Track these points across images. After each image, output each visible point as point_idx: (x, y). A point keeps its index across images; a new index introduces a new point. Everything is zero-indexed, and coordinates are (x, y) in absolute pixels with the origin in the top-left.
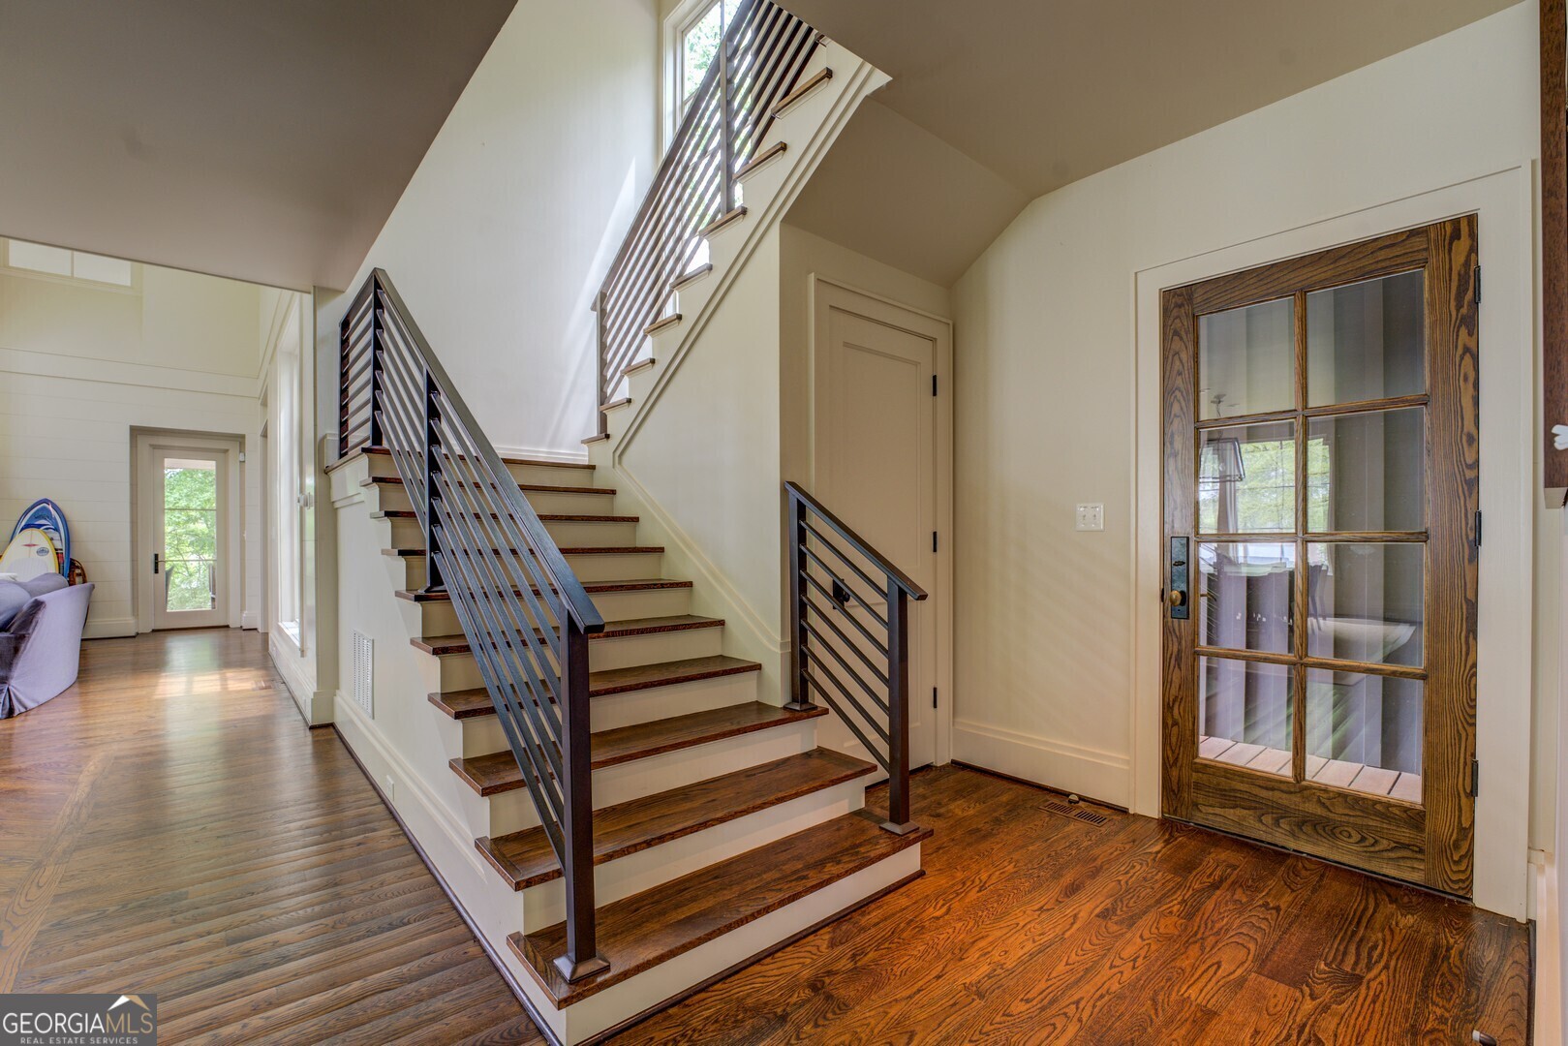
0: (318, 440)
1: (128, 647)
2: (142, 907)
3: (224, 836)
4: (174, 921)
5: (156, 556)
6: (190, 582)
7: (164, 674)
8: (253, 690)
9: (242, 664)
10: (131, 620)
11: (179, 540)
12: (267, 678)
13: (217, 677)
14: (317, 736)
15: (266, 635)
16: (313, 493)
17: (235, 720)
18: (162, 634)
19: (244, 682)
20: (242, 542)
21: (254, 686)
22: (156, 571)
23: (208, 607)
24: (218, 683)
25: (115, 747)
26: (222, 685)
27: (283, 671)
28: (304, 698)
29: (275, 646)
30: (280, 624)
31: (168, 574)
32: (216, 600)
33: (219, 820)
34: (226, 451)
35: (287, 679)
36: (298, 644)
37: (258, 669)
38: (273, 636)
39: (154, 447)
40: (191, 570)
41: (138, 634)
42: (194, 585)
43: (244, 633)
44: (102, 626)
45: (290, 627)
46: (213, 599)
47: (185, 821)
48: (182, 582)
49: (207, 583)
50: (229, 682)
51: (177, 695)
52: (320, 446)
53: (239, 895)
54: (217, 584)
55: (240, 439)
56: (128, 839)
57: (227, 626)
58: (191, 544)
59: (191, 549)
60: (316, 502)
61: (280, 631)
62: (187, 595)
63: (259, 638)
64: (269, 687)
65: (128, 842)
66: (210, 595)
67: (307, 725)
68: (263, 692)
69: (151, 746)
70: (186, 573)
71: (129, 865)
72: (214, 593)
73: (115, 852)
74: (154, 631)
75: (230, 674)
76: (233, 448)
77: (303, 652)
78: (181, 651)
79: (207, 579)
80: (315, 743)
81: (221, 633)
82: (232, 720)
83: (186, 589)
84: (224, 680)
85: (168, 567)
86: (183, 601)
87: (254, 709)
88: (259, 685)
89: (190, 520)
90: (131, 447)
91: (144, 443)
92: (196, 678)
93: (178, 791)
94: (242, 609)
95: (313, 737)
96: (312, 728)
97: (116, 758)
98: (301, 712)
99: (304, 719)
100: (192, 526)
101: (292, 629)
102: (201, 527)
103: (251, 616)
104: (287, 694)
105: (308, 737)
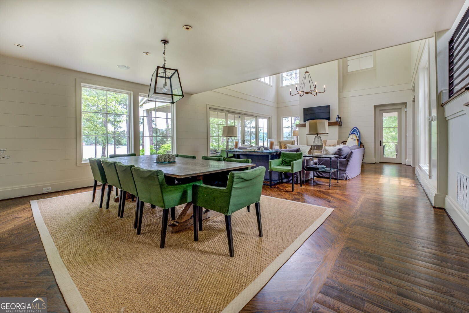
0: (438, 93)
1: (373, 166)
2: (370, 256)
3: (398, 241)
4: (379, 269)
5: (381, 141)
6: (390, 150)
7: (382, 176)
8: (410, 186)
9: (406, 177)
10: (374, 159)
11: (387, 138)
12: (415, 183)
13: (398, 179)
14: (437, 212)
15: (414, 169)
16: (436, 115)
17: (404, 196)
18: (382, 164)
19: (406, 183)
20: (406, 137)
21: (410, 185)
22: (381, 146)
23: (395, 157)
24: (398, 181)
25: (368, 195)
26: (399, 182)
27: (421, 182)
28: (430, 195)
29: (418, 172)
30: (420, 165)
31: (384, 147)
32: (398, 155)
33: (397, 234)
34: (401, 108)
35: (423, 185)
36: (428, 173)
37: (411, 179)
38: (417, 168)
39: (380, 110)
40: (391, 146)
41: (376, 163)
42: (391, 150)
43: (406, 166)
44: (367, 159)
45: (424, 166)
46: (397, 155)
47: (385, 229)
48: (388, 149)
49: (395, 150)
50: (402, 182)
51: (385, 183)
52: (439, 96)
53: (403, 272)
54: (398, 150)
55: (405, 104)
56: (368, 227)
57: (401, 163)
58: (391, 138)
59: (391, 140)
60: (437, 118)
61: (420, 167)
62: (389, 153)
63: (412, 169)
64: (415, 187)
65: (368, 229)
66: (396, 153)
67: (432, 205)
68: (414, 188)
69: (377, 198)
70: (389, 147)
71: (368, 237)
72: (397, 153)
73: (364, 231)
74: (380, 162)
75: (402, 179)
76: (403, 107)
77: (430, 177)
78: (388, 170)
79: (395, 149)
80: (436, 214)
81: (399, 165)
82: (402, 196)
83: (389, 151)
84: (400, 181)
85: (384, 145)
86: (388, 155)
87: (410, 194)
88: (412, 185)
89: (390, 132)
90: (374, 111)
91: (377, 110)
92: (391, 179)
93: (384, 216)
94: (406, 159)
95: (435, 212)
96: (434, 207)
97: (368, 199)
98: (429, 199)
99: (431, 203)
100: (391, 134)
101: (425, 167)
102: (393, 134)
103: (409, 161)
104: (423, 191)
105: (432, 211)
